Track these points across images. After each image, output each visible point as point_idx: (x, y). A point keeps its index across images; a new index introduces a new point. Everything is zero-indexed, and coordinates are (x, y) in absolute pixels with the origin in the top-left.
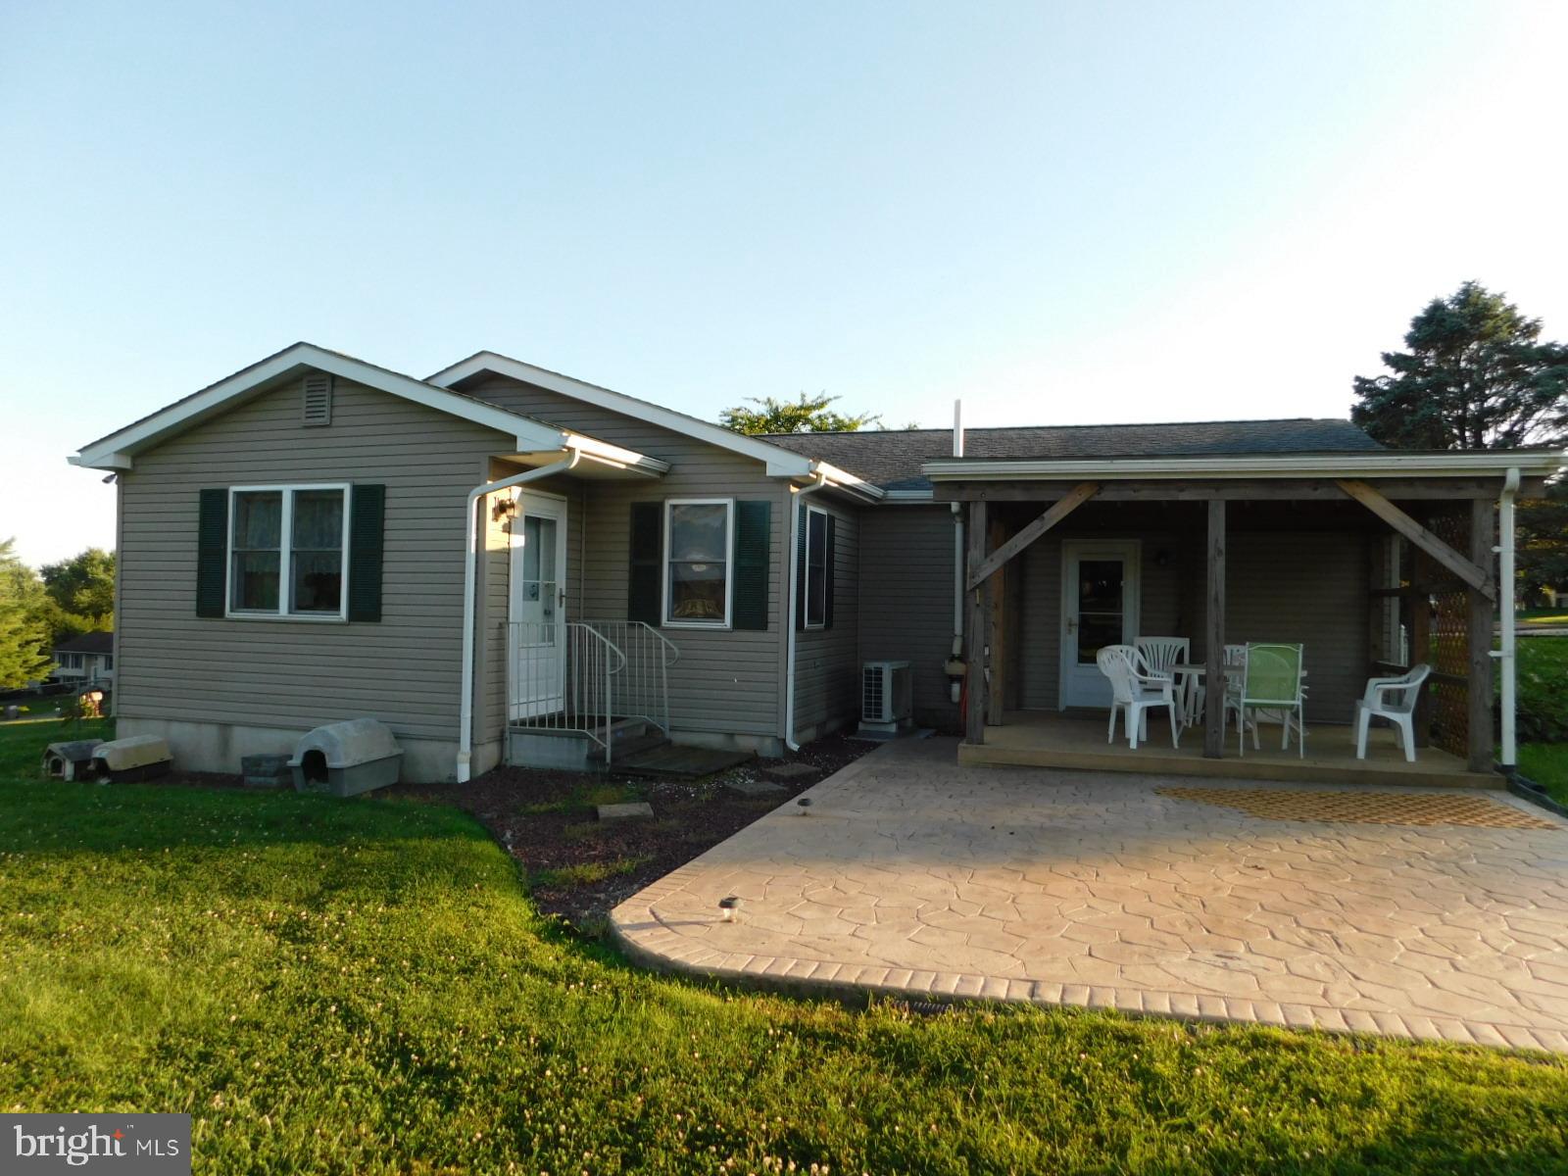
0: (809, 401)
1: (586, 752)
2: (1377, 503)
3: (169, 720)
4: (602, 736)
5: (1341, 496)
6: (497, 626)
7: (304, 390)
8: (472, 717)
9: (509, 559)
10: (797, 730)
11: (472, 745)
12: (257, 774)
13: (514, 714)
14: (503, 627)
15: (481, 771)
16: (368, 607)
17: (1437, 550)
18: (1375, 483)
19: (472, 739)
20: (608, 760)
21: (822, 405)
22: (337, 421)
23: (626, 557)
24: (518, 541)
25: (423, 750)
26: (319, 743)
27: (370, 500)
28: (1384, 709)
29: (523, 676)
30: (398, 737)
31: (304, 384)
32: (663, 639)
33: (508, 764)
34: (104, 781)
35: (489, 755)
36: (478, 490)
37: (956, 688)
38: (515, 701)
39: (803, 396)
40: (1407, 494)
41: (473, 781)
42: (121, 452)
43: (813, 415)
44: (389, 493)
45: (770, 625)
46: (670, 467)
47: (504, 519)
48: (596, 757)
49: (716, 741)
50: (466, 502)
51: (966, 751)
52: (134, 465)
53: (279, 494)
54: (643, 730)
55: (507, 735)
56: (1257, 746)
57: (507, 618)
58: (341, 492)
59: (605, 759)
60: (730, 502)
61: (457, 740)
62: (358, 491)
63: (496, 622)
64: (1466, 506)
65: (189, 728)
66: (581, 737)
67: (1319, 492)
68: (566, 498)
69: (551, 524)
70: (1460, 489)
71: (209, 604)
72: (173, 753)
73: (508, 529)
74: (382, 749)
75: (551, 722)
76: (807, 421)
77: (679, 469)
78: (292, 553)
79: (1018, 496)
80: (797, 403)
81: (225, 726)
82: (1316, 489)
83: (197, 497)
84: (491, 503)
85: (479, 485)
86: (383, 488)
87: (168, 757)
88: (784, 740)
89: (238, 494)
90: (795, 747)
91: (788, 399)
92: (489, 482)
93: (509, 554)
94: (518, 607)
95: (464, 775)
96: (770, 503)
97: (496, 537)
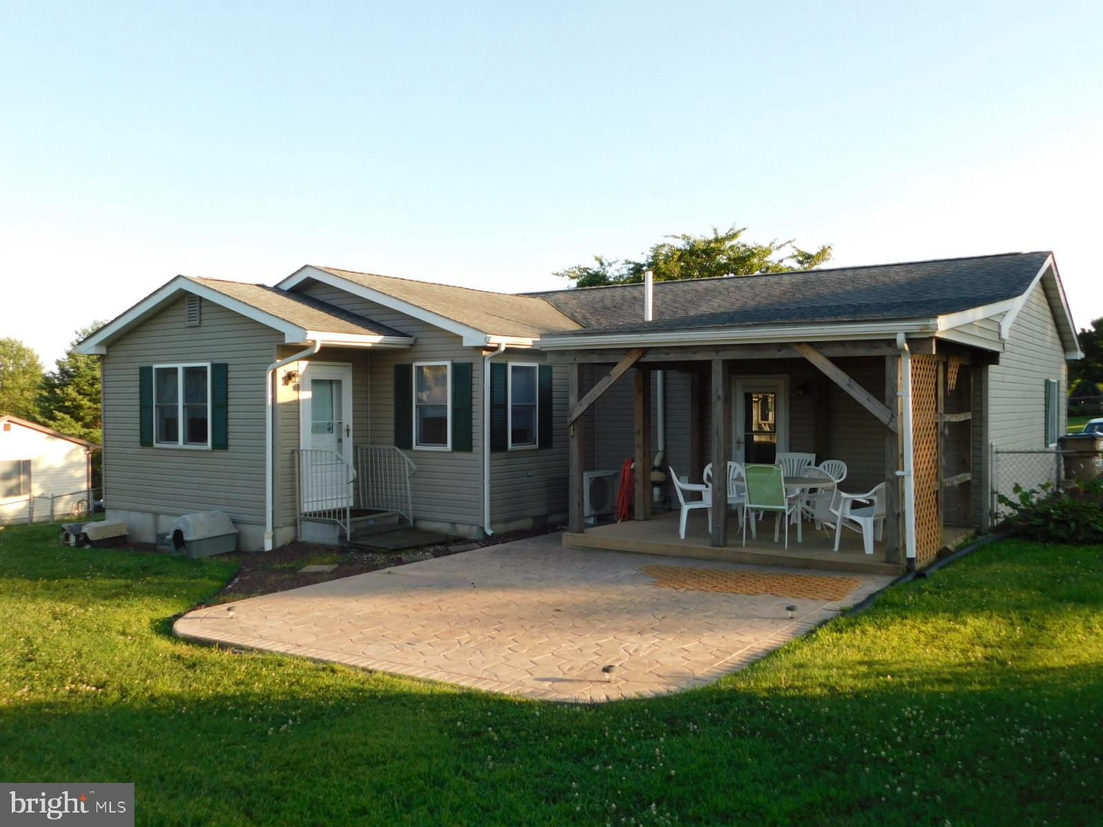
0: (722, 234)
1: (338, 533)
2: (820, 362)
3: (130, 510)
4: (345, 524)
5: (795, 355)
6: (290, 452)
7: (187, 303)
8: (273, 510)
9: (299, 409)
10: (492, 523)
11: (273, 528)
12: (163, 544)
13: (307, 507)
14: (295, 453)
15: (279, 544)
16: (221, 443)
17: (859, 394)
18: (816, 345)
19: (273, 524)
20: (348, 539)
21: (734, 236)
22: (204, 323)
23: (392, 402)
24: (306, 395)
25: (249, 530)
26: (182, 526)
27: (221, 371)
28: (851, 514)
29: (315, 484)
30: (235, 522)
31: (186, 300)
32: (406, 458)
33: (299, 540)
34: (87, 547)
35: (286, 535)
36: (271, 366)
37: (656, 491)
38: (306, 500)
39: (715, 230)
40: (839, 352)
41: (277, 552)
42: (100, 344)
44: (230, 368)
45: (474, 448)
46: (415, 341)
47: (291, 384)
48: (342, 537)
49: (445, 528)
50: (265, 374)
51: (568, 538)
52: (108, 352)
53: (176, 369)
54: (397, 519)
55: (298, 523)
56: (800, 539)
57: (299, 446)
58: (205, 368)
59: (346, 537)
60: (448, 364)
61: (264, 524)
62: (214, 366)
63: (288, 450)
64: (881, 360)
65: (139, 515)
66: (335, 524)
67: (781, 353)
68: (350, 364)
69: (339, 382)
70: (876, 348)
71: (146, 442)
72: (128, 530)
73: (297, 388)
74: (225, 528)
75: (315, 515)
76: (721, 252)
77: (421, 341)
78: (184, 406)
79: (596, 359)
80: (711, 236)
81: (156, 514)
82: (780, 350)
83: (137, 371)
84: (281, 373)
85: (272, 363)
86: (226, 365)
87: (125, 533)
88: (483, 527)
89: (158, 370)
90: (489, 532)
92: (278, 361)
93: (298, 405)
94: (307, 439)
95: (268, 546)
96: (471, 364)
97: (285, 394)
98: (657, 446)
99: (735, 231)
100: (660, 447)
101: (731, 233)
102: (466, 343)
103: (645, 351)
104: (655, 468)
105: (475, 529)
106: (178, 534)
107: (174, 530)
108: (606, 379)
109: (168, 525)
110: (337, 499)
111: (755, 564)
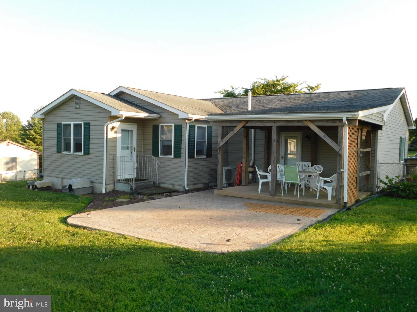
0: (279, 78)
1: (130, 188)
2: (313, 127)
3: (53, 177)
4: (133, 184)
5: (304, 125)
6: (113, 156)
7: (75, 99)
8: (106, 178)
10: (188, 185)
11: (106, 185)
12: (64, 190)
13: (119, 178)
14: (115, 157)
15: (108, 191)
16: (87, 153)
18: (312, 121)
19: (106, 183)
20: (134, 189)
21: (284, 79)
22: (81, 107)
23: (152, 139)
24: (119, 135)
25: (97, 185)
26: (71, 183)
27: (87, 125)
28: (324, 185)
29: (121, 169)
30: (91, 182)
31: (75, 98)
32: (156, 160)
33: (116, 190)
34: (36, 190)
35: (111, 188)
37: (250, 175)
38: (118, 175)
39: (277, 77)
41: (107, 194)
42: (42, 114)
43: (281, 82)
44: (91, 124)
45: (182, 157)
46: (161, 116)
47: (114, 131)
48: (132, 189)
49: (170, 186)
50: (104, 127)
51: (216, 191)
52: (45, 117)
53: (70, 124)
54: (152, 183)
55: (115, 183)
56: (304, 194)
57: (116, 155)
58: (81, 124)
59: (133, 189)
60: (173, 125)
61: (102, 183)
62: (85, 124)
65: (56, 179)
66: (129, 184)
67: (299, 123)
68: (136, 124)
69: (132, 131)
70: (335, 122)
71: (59, 151)
72: (52, 184)
73: (116, 132)
74: (88, 185)
75: (122, 180)
76: (279, 85)
77: (163, 116)
78: (73, 138)
79: (229, 124)
80: (275, 79)
81: (62, 178)
82: (298, 123)
83: (56, 125)
84: (110, 127)
85: (106, 123)
86: (89, 123)
87: (51, 185)
88: (185, 187)
89: (64, 124)
90: (187, 189)
91: (271, 78)
92: (109, 122)
93: (116, 139)
94: (119, 152)
95: (104, 192)
96: (182, 125)
97: (111, 135)
98: (251, 158)
99: (284, 77)
100: (253, 158)
101: (283, 78)
102: (180, 117)
103: (247, 122)
104: (250, 166)
105: (181, 187)
106: (70, 186)
107: (69, 184)
108: (232, 132)
109: (67, 183)
110: (130, 175)
111: (286, 203)
